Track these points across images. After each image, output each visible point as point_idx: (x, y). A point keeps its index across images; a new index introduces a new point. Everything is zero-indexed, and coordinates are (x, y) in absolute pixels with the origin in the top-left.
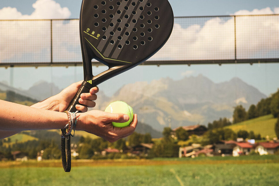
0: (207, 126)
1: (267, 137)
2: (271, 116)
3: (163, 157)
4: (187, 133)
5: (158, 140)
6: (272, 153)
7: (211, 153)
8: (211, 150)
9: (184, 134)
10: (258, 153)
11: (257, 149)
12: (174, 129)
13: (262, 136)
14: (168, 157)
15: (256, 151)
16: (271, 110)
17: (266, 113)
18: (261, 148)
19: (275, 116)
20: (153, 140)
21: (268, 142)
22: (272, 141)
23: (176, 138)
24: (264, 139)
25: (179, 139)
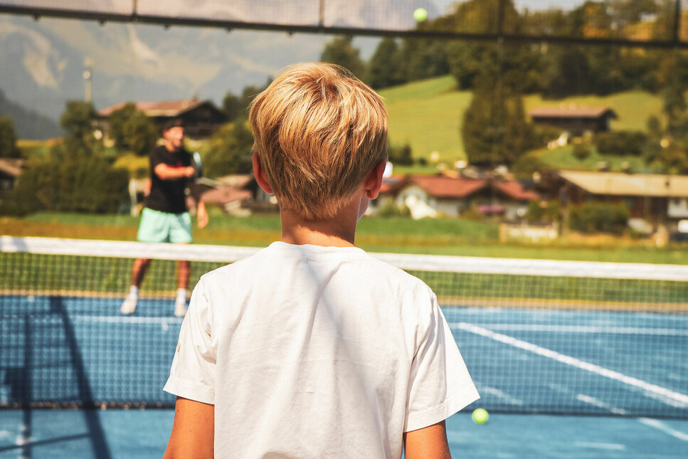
0: (219, 103)
1: (434, 157)
2: (449, 81)
3: (66, 210)
4: (152, 128)
5: (43, 148)
6: (451, 211)
7: (244, 205)
8: (246, 195)
9: (141, 129)
10: (407, 213)
11: (405, 198)
12: (105, 111)
13: (416, 154)
14: (81, 211)
15: (400, 204)
16: (452, 61)
17: (432, 69)
18: (418, 198)
19: (465, 83)
20: (22, 144)
21: (440, 175)
22: (453, 174)
23: (109, 143)
24: (423, 162)
25: (122, 146)
